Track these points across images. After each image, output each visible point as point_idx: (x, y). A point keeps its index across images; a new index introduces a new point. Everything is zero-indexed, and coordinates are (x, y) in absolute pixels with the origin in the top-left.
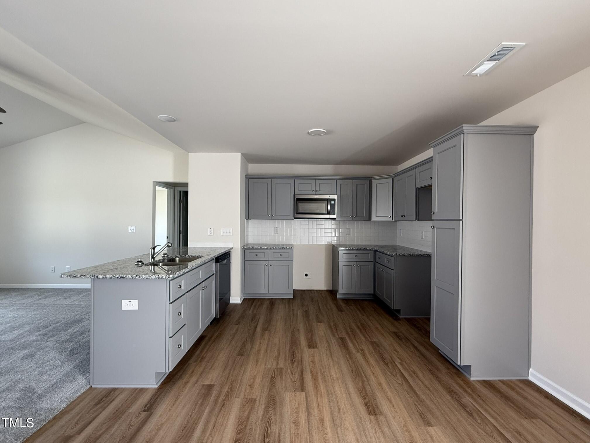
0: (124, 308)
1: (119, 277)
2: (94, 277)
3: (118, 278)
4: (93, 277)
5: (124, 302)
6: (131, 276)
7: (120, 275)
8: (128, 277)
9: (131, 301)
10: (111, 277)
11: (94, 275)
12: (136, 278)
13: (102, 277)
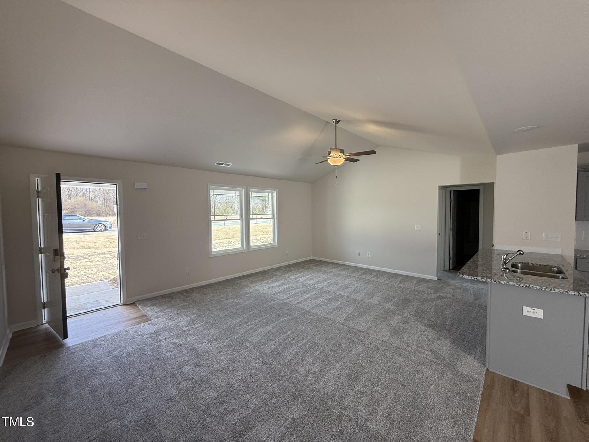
0: (525, 313)
1: (525, 286)
2: (496, 282)
3: (522, 286)
4: (494, 282)
5: (525, 309)
6: (539, 288)
7: (526, 285)
8: (536, 288)
9: (534, 309)
10: (515, 285)
11: (496, 280)
12: (547, 290)
13: (504, 283)
